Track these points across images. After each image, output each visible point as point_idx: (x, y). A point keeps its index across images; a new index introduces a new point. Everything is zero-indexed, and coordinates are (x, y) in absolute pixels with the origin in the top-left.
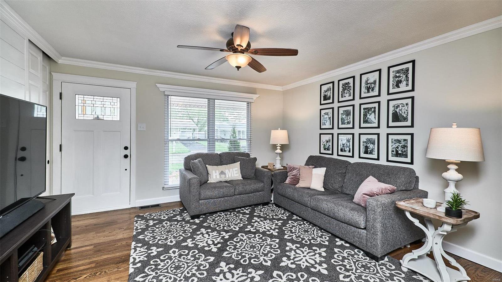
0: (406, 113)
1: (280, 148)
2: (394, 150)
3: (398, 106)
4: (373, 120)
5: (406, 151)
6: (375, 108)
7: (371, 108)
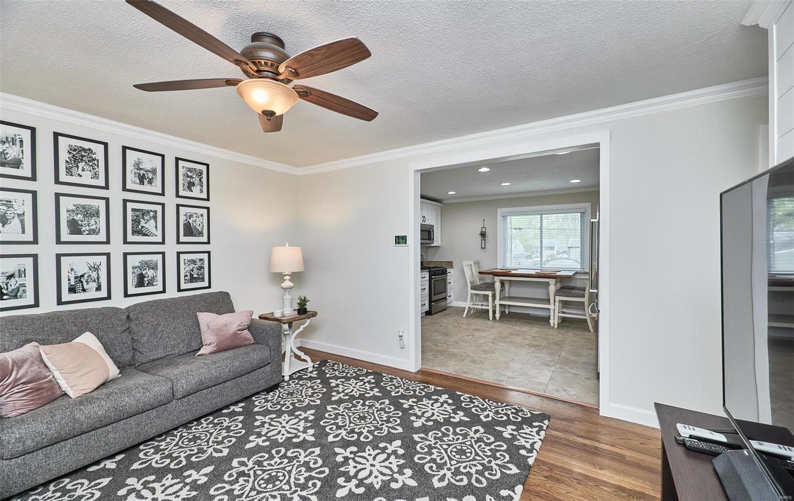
0: (201, 226)
3: (191, 216)
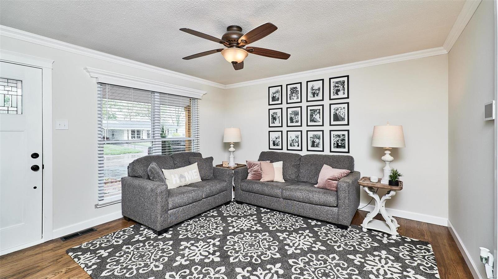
0: (344, 115)
1: (233, 146)
2: (336, 143)
3: (337, 110)
4: (318, 119)
5: (344, 144)
6: (319, 110)
7: (316, 110)
